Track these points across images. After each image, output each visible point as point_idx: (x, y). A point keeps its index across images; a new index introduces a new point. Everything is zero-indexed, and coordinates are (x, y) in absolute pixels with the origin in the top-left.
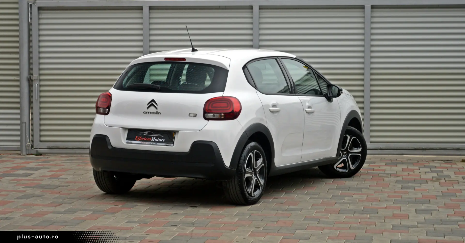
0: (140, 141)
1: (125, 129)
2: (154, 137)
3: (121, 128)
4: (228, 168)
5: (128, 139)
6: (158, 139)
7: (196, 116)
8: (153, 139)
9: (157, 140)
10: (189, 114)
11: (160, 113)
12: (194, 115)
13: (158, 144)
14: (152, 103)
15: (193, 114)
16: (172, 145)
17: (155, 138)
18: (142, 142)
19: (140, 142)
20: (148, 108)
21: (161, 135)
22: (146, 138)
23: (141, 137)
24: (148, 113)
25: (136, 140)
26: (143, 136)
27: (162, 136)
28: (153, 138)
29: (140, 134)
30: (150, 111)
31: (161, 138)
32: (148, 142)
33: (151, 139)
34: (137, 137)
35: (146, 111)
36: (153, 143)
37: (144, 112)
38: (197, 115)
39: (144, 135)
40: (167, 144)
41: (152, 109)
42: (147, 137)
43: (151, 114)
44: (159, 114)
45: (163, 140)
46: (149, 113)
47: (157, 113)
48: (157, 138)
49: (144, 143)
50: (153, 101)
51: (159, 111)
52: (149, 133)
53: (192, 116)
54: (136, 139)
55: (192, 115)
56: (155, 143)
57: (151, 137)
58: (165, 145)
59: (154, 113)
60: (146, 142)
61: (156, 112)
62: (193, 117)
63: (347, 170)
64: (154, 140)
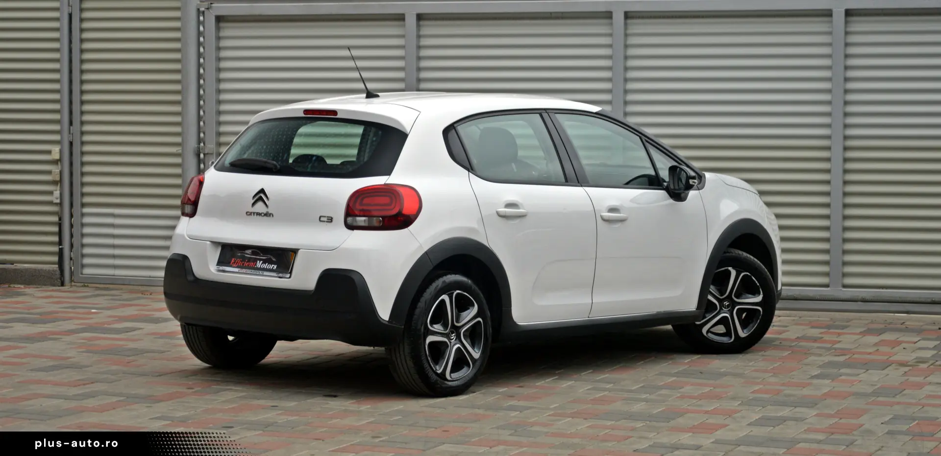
0: (237, 267)
1: (215, 243)
2: (260, 260)
3: (208, 242)
4: (387, 323)
5: (220, 262)
6: (267, 264)
7: (331, 221)
8: (259, 264)
9: (265, 266)
10: (320, 217)
11: (273, 216)
12: (328, 219)
13: (266, 273)
14: (260, 196)
15: (328, 217)
16: (288, 275)
17: (261, 262)
18: (240, 269)
19: (236, 270)
20: (253, 204)
21: (272, 257)
22: (247, 262)
23: (240, 261)
24: (252, 214)
25: (231, 266)
26: (243, 258)
27: (274, 260)
28: (258, 261)
29: (239, 254)
30: (257, 211)
31: (271, 262)
32: (251, 270)
33: (255, 265)
34: (233, 259)
35: (250, 211)
36: (257, 272)
37: (247, 213)
38: (334, 220)
39: (246, 255)
40: (281, 275)
41: (260, 207)
42: (249, 260)
43: (258, 216)
44: (270, 216)
45: (273, 267)
46: (255, 214)
47: (267, 215)
48: (265, 262)
49: (244, 271)
50: (262, 191)
51: (270, 211)
52: (253, 253)
53: (324, 221)
54: (231, 264)
55: (325, 219)
56: (260, 272)
57: (255, 260)
58: (277, 275)
59: (263, 215)
60: (247, 270)
61: (265, 212)
62: (326, 223)
63: (731, 337)
64: (259, 267)
